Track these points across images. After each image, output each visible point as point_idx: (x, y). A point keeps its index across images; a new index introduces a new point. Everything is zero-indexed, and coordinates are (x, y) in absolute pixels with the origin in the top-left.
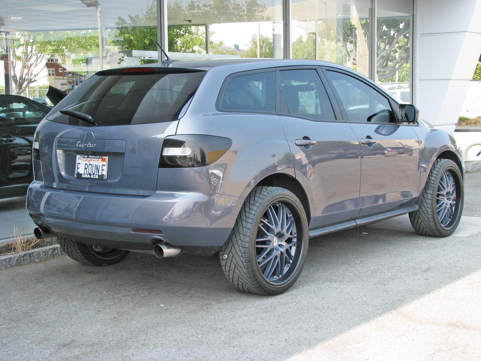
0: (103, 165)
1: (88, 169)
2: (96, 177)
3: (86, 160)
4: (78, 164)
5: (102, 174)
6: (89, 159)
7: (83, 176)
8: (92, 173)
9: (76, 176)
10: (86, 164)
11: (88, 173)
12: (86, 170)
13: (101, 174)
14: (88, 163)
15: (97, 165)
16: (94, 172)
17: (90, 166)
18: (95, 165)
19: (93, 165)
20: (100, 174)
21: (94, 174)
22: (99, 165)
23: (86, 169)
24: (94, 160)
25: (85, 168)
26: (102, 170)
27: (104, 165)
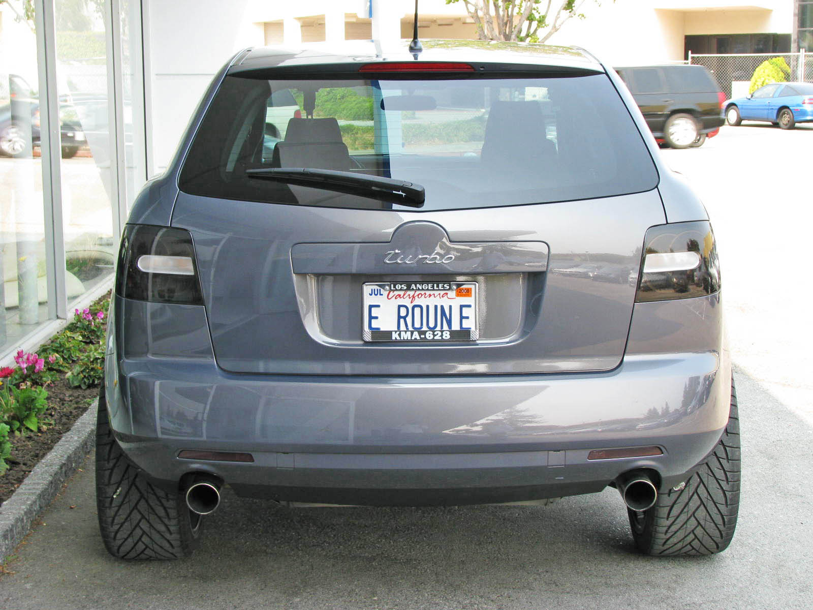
0: (462, 307)
1: (409, 319)
2: (442, 336)
3: (399, 295)
4: (371, 307)
5: (464, 326)
6: (412, 293)
7: (395, 336)
8: (425, 328)
9: (368, 337)
10: (399, 307)
11: (411, 328)
12: (402, 321)
13: (458, 329)
14: (407, 302)
15: (442, 307)
16: (432, 325)
17: (417, 310)
18: (436, 307)
19: (428, 307)
20: (456, 326)
21: (433, 330)
22: (450, 307)
23: (405, 318)
24: (430, 295)
25: (399, 317)
26: (462, 318)
27: (469, 306)
